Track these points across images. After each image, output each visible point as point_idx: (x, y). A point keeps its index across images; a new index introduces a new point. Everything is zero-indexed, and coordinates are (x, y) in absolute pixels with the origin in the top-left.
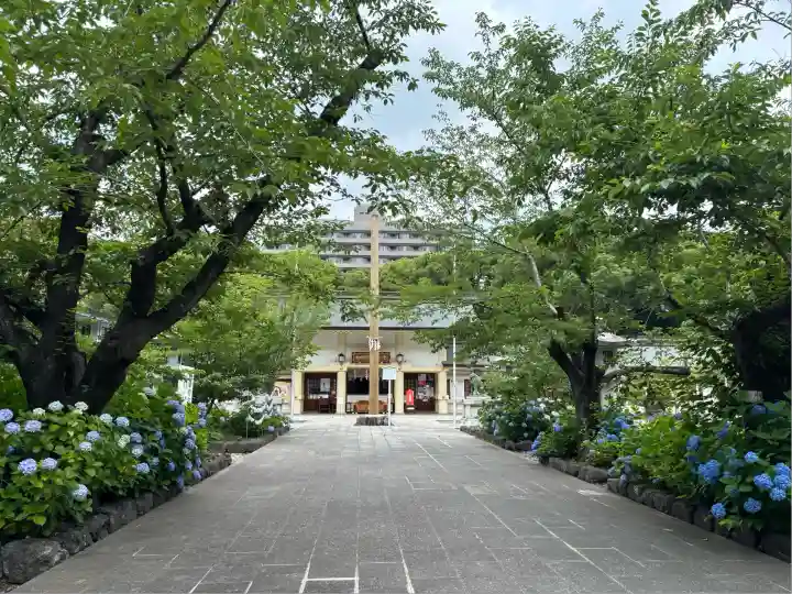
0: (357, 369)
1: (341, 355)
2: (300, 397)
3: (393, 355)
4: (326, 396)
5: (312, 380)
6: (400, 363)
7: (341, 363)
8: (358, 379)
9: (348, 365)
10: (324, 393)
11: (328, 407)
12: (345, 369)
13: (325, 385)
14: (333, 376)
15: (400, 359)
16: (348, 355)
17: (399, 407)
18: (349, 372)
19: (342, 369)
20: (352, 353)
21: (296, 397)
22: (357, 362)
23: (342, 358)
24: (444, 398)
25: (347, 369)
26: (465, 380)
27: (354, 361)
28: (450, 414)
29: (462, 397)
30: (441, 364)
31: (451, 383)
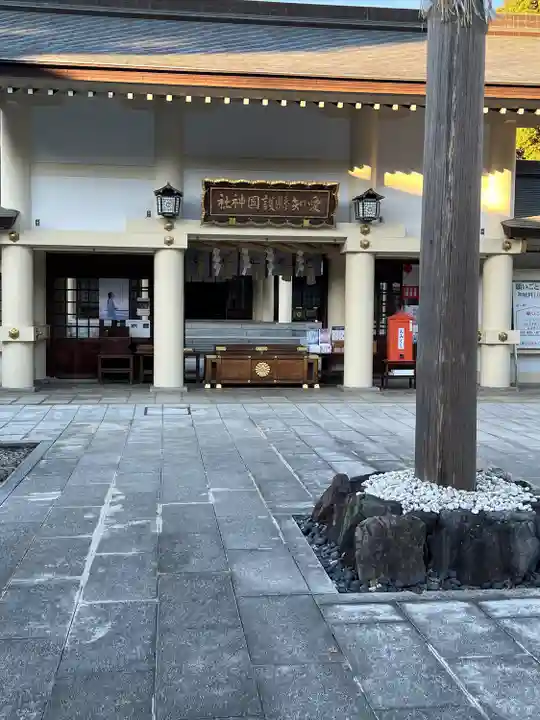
0: (224, 244)
1: (167, 192)
2: (28, 334)
3: (344, 197)
6: (366, 221)
7: (170, 218)
9: (190, 228)
12: (182, 243)
14: (136, 267)
15: (369, 209)
16: (194, 193)
17: (357, 369)
18: (195, 254)
19: (170, 242)
20: (208, 185)
21: (15, 335)
22: (222, 221)
23: (169, 204)
24: (503, 338)
25: (189, 242)
27: (212, 215)
28: (519, 388)
30: (496, 229)
31: (516, 292)
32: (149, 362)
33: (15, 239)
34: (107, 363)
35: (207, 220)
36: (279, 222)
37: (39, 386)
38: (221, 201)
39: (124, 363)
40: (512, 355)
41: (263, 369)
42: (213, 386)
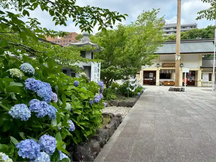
0: (164, 70)
1: (158, 64)
2: (143, 79)
4: (152, 79)
5: (146, 73)
6: (181, 67)
7: (158, 67)
8: (164, 73)
9: (160, 68)
10: (151, 78)
11: (153, 83)
13: (151, 75)
14: (154, 72)
15: (182, 65)
16: (161, 64)
17: (181, 84)
18: (161, 70)
19: (158, 70)
20: (163, 63)
22: (164, 67)
23: (158, 65)
24: (200, 80)
26: (209, 74)
27: (163, 66)
28: (202, 86)
29: (208, 80)
30: (199, 67)
31: (203, 75)
32: (155, 83)
33: (141, 70)
34: (150, 83)
35: (162, 67)
36: (171, 67)
39: (152, 83)
40: (202, 83)
41: (169, 84)
42: (163, 85)
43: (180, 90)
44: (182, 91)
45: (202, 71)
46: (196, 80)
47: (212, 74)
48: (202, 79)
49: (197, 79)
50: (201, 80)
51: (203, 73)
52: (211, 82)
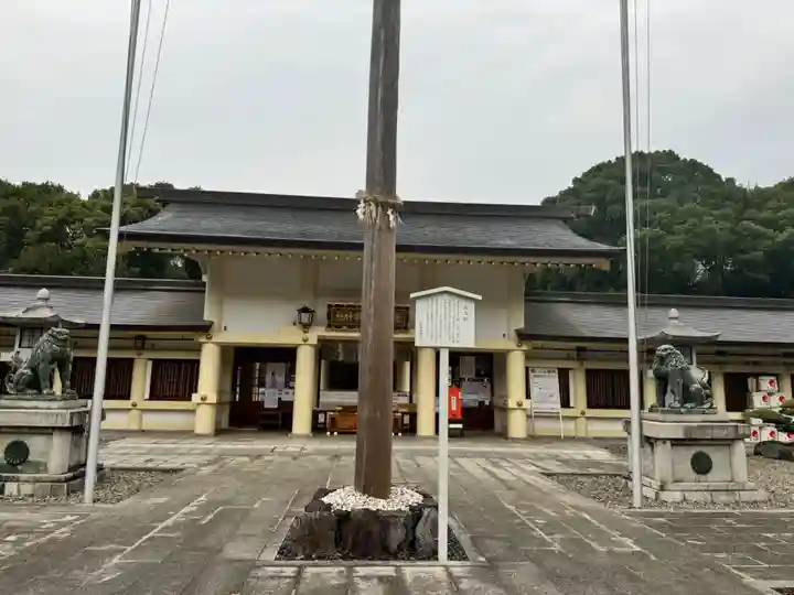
1: (305, 310)
2: (213, 398)
7: (306, 327)
12: (314, 341)
16: (322, 312)
18: (324, 350)
19: (305, 341)
20: (329, 306)
21: (203, 399)
22: (338, 327)
23: (305, 318)
24: (519, 404)
25: (319, 340)
26: (559, 369)
27: (332, 324)
28: (533, 438)
29: (554, 404)
30: (513, 334)
31: (531, 374)
33: (211, 338)
35: (329, 326)
37: (219, 432)
38: (338, 316)
40: (529, 417)
42: (332, 433)
43: (397, 535)
44: (415, 548)
45: (528, 357)
46: (498, 402)
47: (571, 374)
48: (528, 396)
49: (505, 397)
50: (527, 404)
51: (532, 364)
52: (567, 412)
